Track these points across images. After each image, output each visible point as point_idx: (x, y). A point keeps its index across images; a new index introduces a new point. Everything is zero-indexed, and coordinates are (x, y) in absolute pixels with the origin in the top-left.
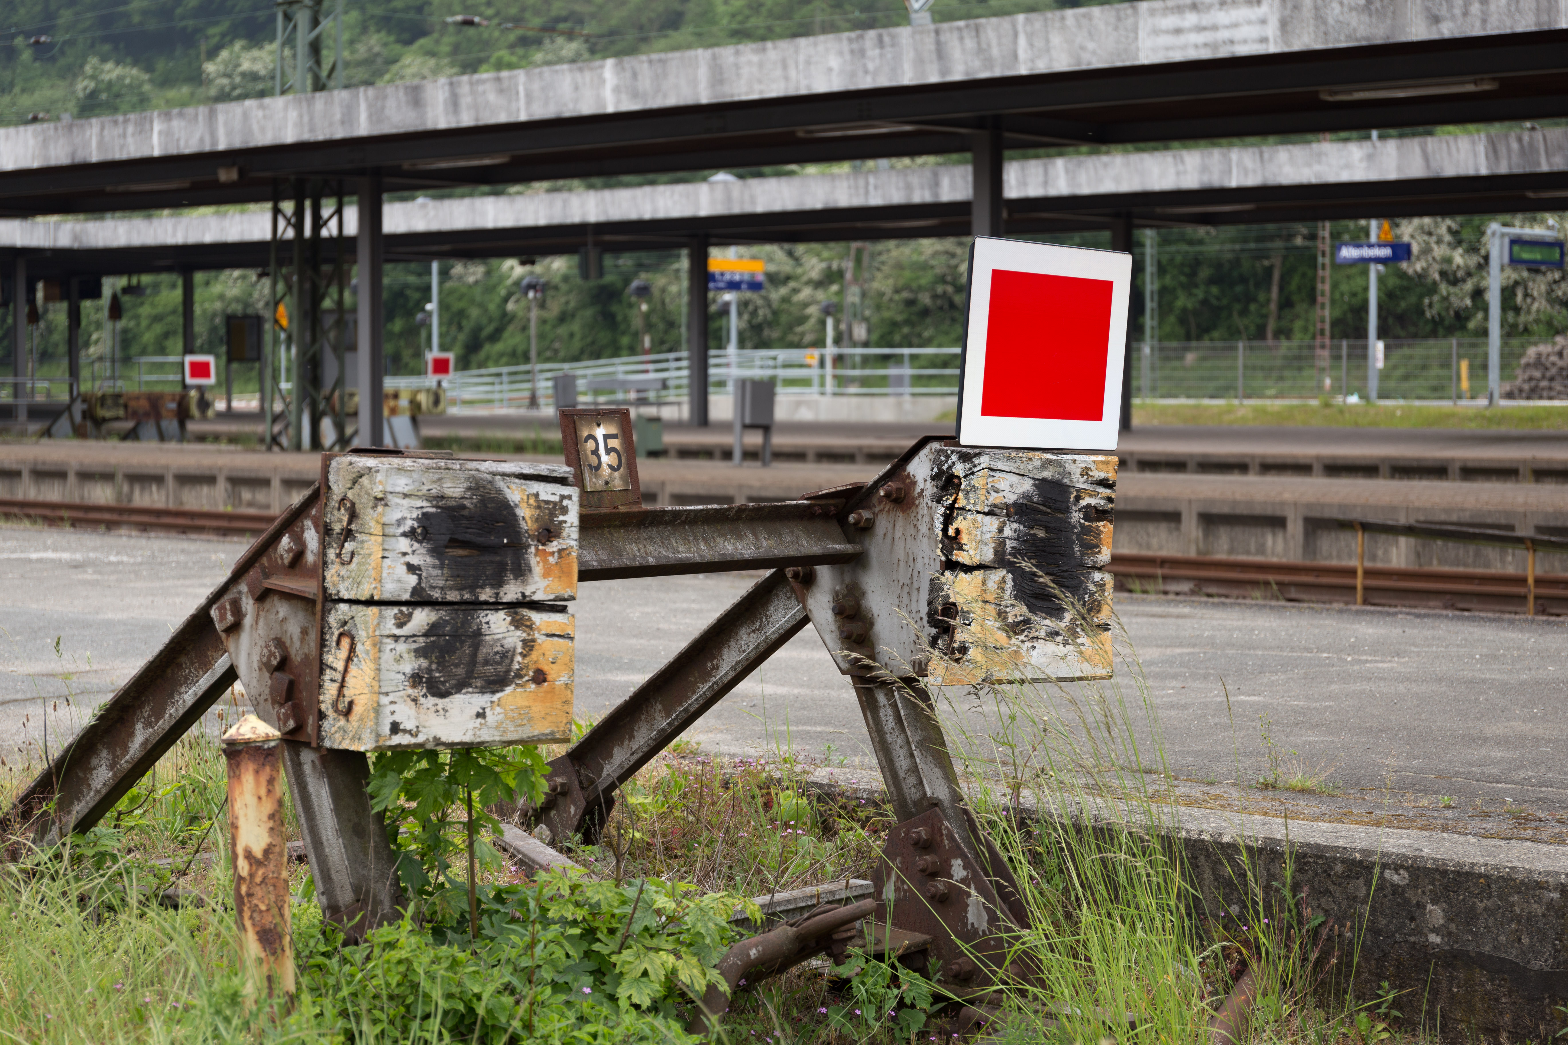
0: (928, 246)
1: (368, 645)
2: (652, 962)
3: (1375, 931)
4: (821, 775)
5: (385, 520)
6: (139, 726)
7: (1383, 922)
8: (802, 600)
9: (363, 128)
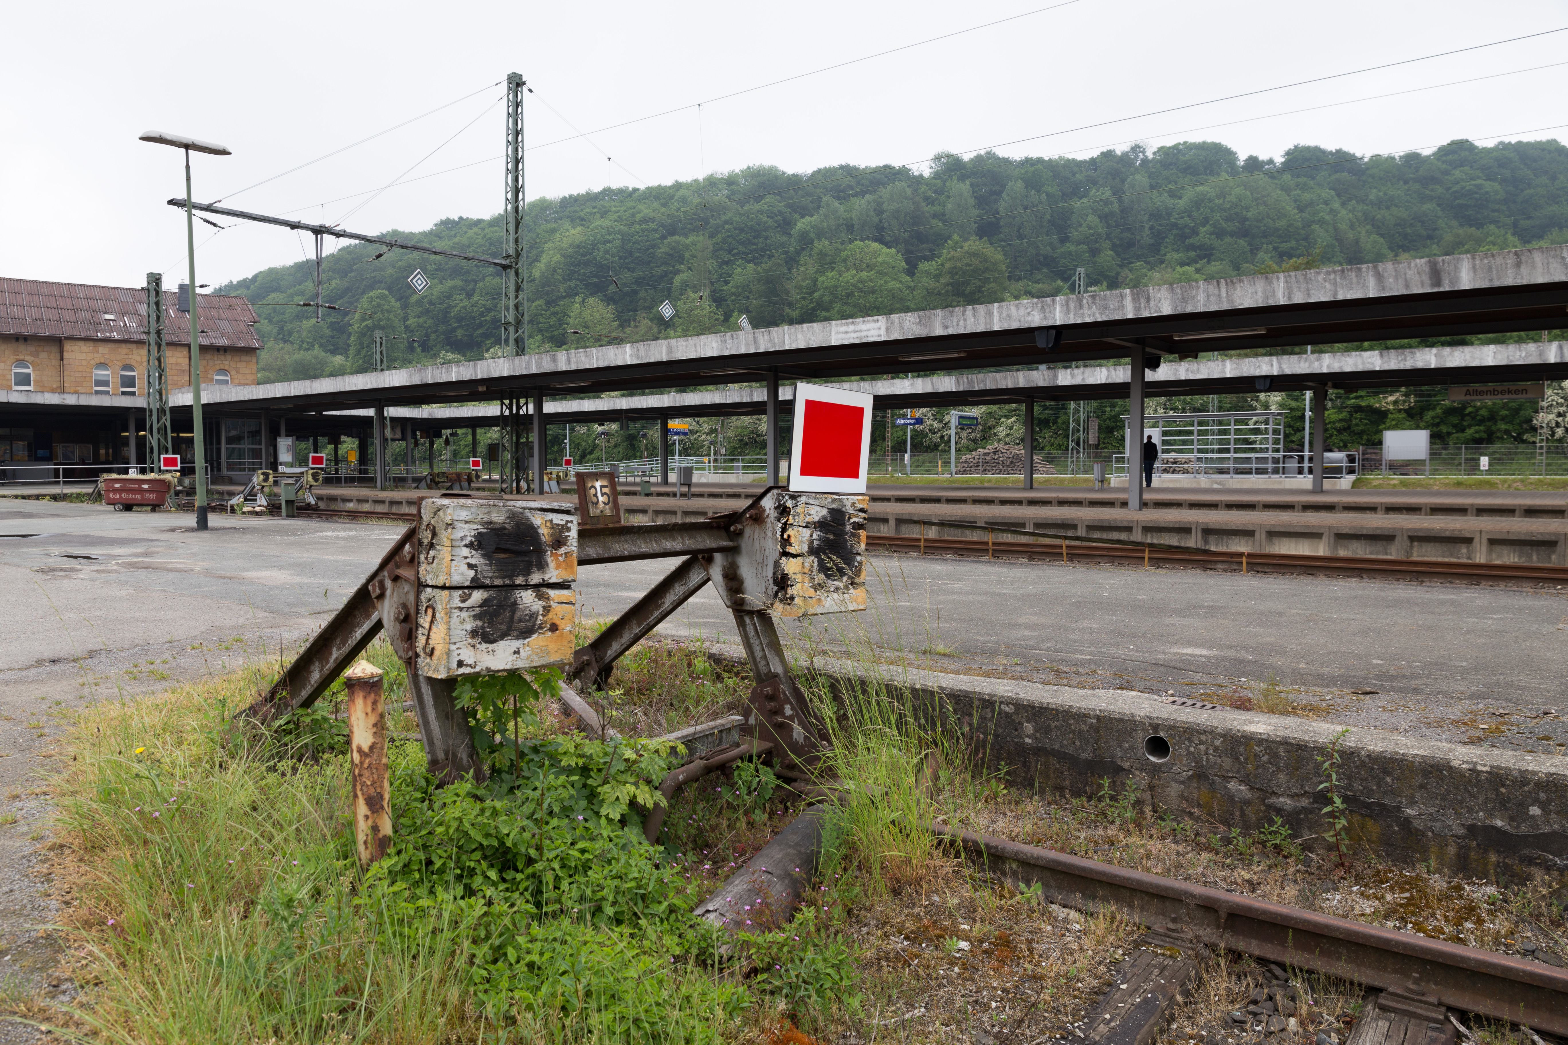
0: (747, 420)
1: (442, 614)
2: (621, 792)
3: (996, 736)
4: (715, 649)
5: (453, 537)
6: (334, 649)
7: (1000, 731)
8: (707, 570)
9: (534, 370)
